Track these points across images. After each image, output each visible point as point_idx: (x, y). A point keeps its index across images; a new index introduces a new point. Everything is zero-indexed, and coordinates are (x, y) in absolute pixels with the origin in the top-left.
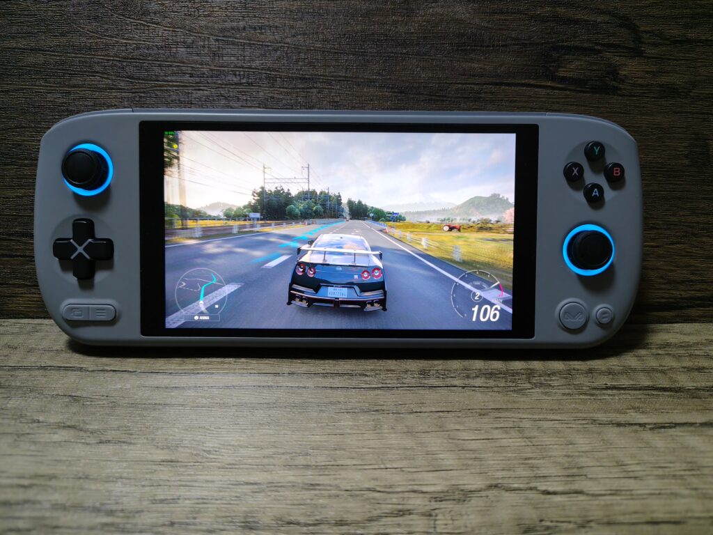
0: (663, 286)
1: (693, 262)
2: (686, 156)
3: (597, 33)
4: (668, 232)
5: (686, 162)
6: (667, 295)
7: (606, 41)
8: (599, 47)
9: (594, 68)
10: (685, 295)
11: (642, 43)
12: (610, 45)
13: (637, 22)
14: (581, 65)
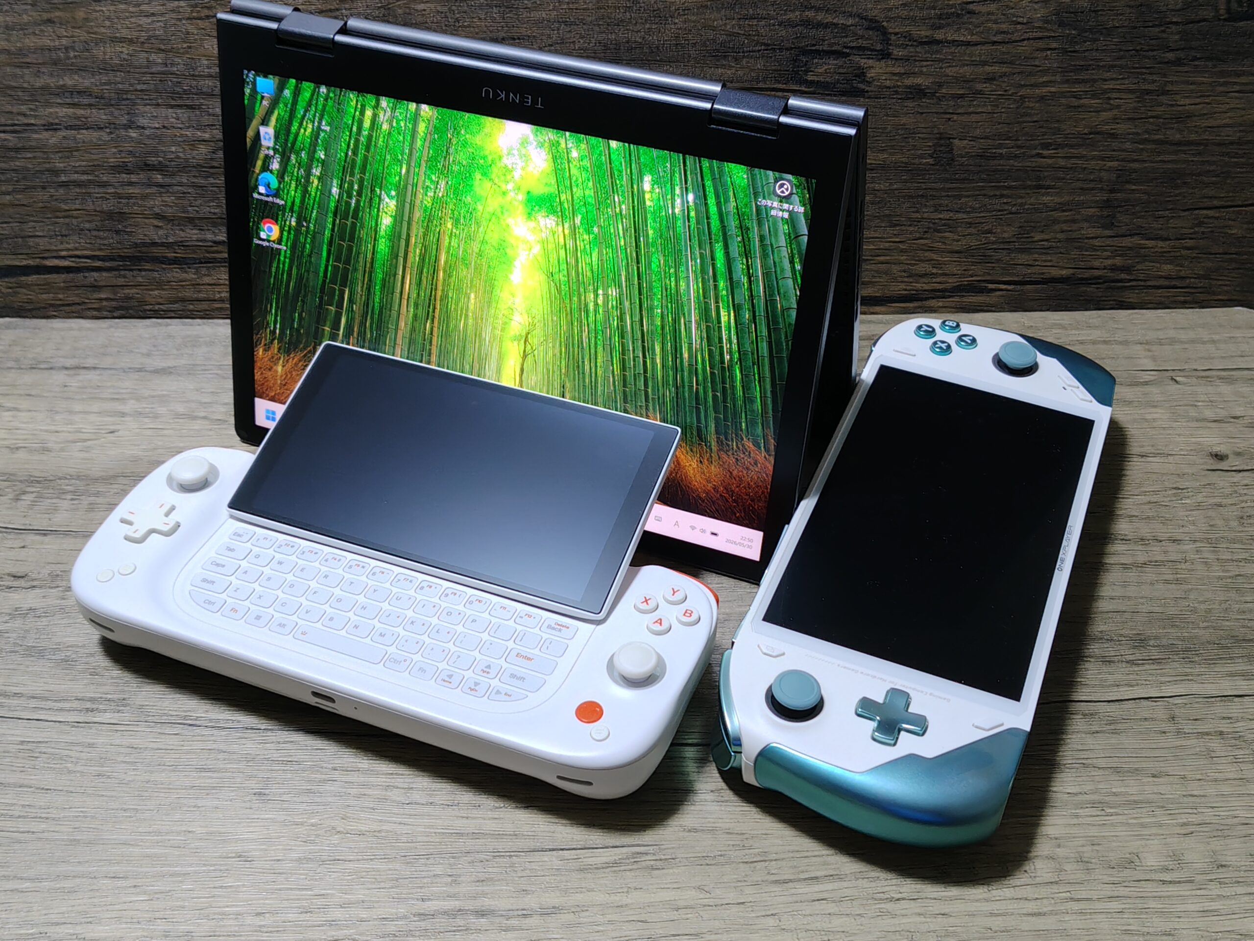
0: (906, 280)
1: (935, 256)
2: (931, 156)
3: (846, 37)
4: (912, 229)
5: (931, 161)
6: (908, 288)
7: (854, 44)
8: (848, 51)
9: (841, 71)
10: (926, 287)
11: (891, 45)
12: (859, 48)
13: (885, 24)
14: (830, 69)
